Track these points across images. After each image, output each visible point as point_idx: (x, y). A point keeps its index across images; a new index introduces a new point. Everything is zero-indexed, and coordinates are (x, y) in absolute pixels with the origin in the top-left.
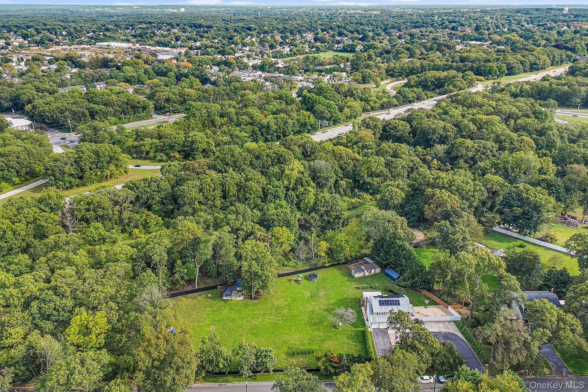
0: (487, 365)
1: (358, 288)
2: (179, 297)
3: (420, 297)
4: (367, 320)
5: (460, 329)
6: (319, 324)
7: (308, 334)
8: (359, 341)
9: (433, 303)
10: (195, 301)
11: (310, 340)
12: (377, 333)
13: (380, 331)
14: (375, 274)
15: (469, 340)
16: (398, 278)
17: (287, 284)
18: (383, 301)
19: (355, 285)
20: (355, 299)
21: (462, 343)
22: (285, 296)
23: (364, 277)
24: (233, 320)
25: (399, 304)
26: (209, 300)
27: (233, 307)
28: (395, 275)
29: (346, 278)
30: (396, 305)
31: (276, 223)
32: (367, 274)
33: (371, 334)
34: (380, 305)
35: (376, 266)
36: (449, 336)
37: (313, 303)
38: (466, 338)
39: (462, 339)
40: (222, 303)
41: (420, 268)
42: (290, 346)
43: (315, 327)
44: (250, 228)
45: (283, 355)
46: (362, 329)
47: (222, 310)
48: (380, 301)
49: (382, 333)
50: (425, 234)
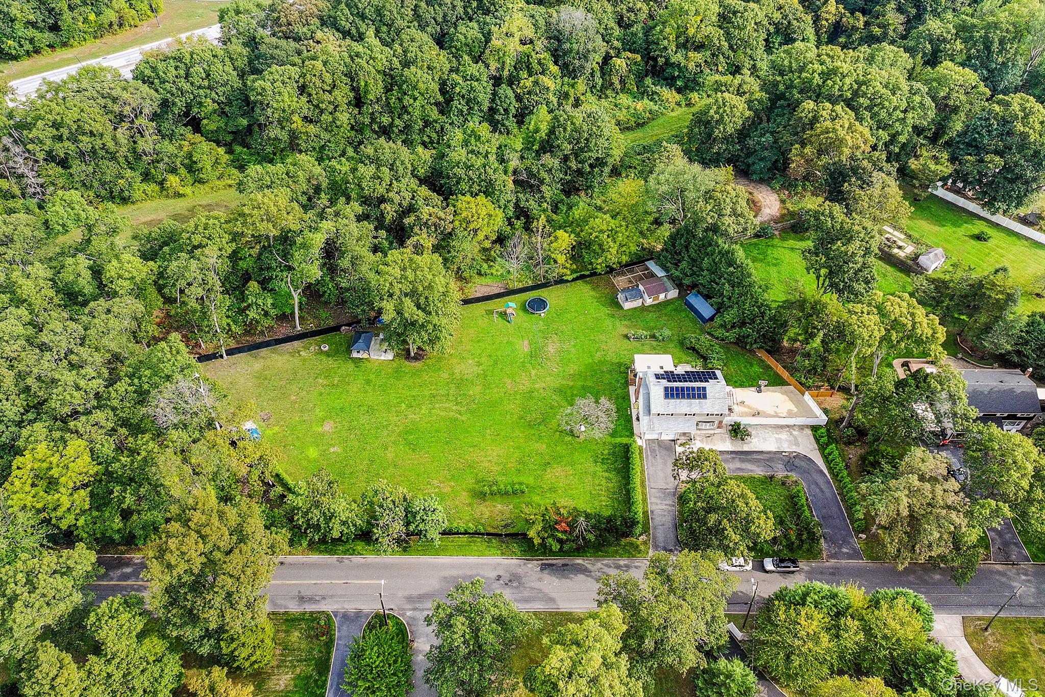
0: (864, 536)
1: (627, 337)
2: (264, 352)
3: (752, 365)
4: (638, 419)
5: (822, 448)
6: (539, 424)
7: (518, 448)
8: (615, 469)
9: (777, 381)
10: (296, 361)
11: (521, 462)
12: (653, 451)
13: (660, 446)
14: (667, 303)
15: (835, 476)
16: (712, 319)
17: (483, 322)
18: (672, 388)
19: (622, 328)
20: (620, 365)
21: (820, 481)
22: (479, 352)
23: (643, 309)
24: (370, 410)
25: (705, 397)
26: (324, 358)
27: (372, 377)
28: (706, 310)
29: (606, 310)
30: (699, 397)
31: (464, 186)
32: (649, 301)
33: (641, 453)
34: (667, 396)
35: (669, 284)
36: (797, 462)
37: (534, 372)
38: (830, 469)
39: (821, 472)
40: (351, 366)
42: (480, 477)
43: (532, 432)
44: (408, 195)
45: (465, 497)
46: (625, 440)
47: (348, 384)
48: (666, 389)
49: (664, 452)
50: (783, 202)
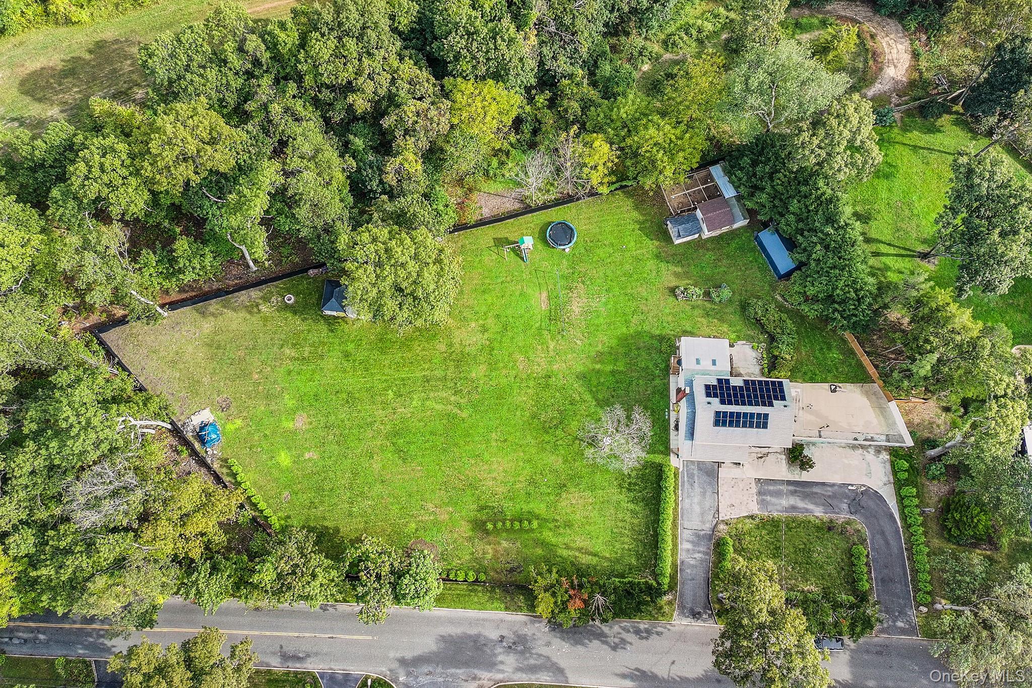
0: (925, 610)
1: (673, 291)
2: (214, 305)
3: (829, 349)
4: (677, 428)
5: (899, 485)
6: (556, 427)
7: (529, 461)
8: (643, 500)
10: (255, 319)
11: (532, 482)
12: (691, 476)
13: (700, 469)
14: (733, 234)
15: (907, 526)
16: (788, 275)
17: (489, 258)
18: (725, 413)
19: (668, 275)
20: (661, 339)
21: (888, 528)
22: (484, 309)
23: (700, 244)
24: (351, 400)
25: (765, 426)
26: (289, 315)
27: (351, 347)
28: (784, 261)
29: (652, 245)
30: (758, 427)
32: (706, 234)
33: (676, 475)
35: (737, 211)
36: (865, 501)
37: (552, 345)
38: (904, 518)
39: (891, 516)
40: (323, 327)
41: (856, 291)
42: (482, 503)
43: (547, 438)
45: (465, 529)
47: (322, 357)
48: (717, 413)
49: (705, 478)
50: (915, 55)
